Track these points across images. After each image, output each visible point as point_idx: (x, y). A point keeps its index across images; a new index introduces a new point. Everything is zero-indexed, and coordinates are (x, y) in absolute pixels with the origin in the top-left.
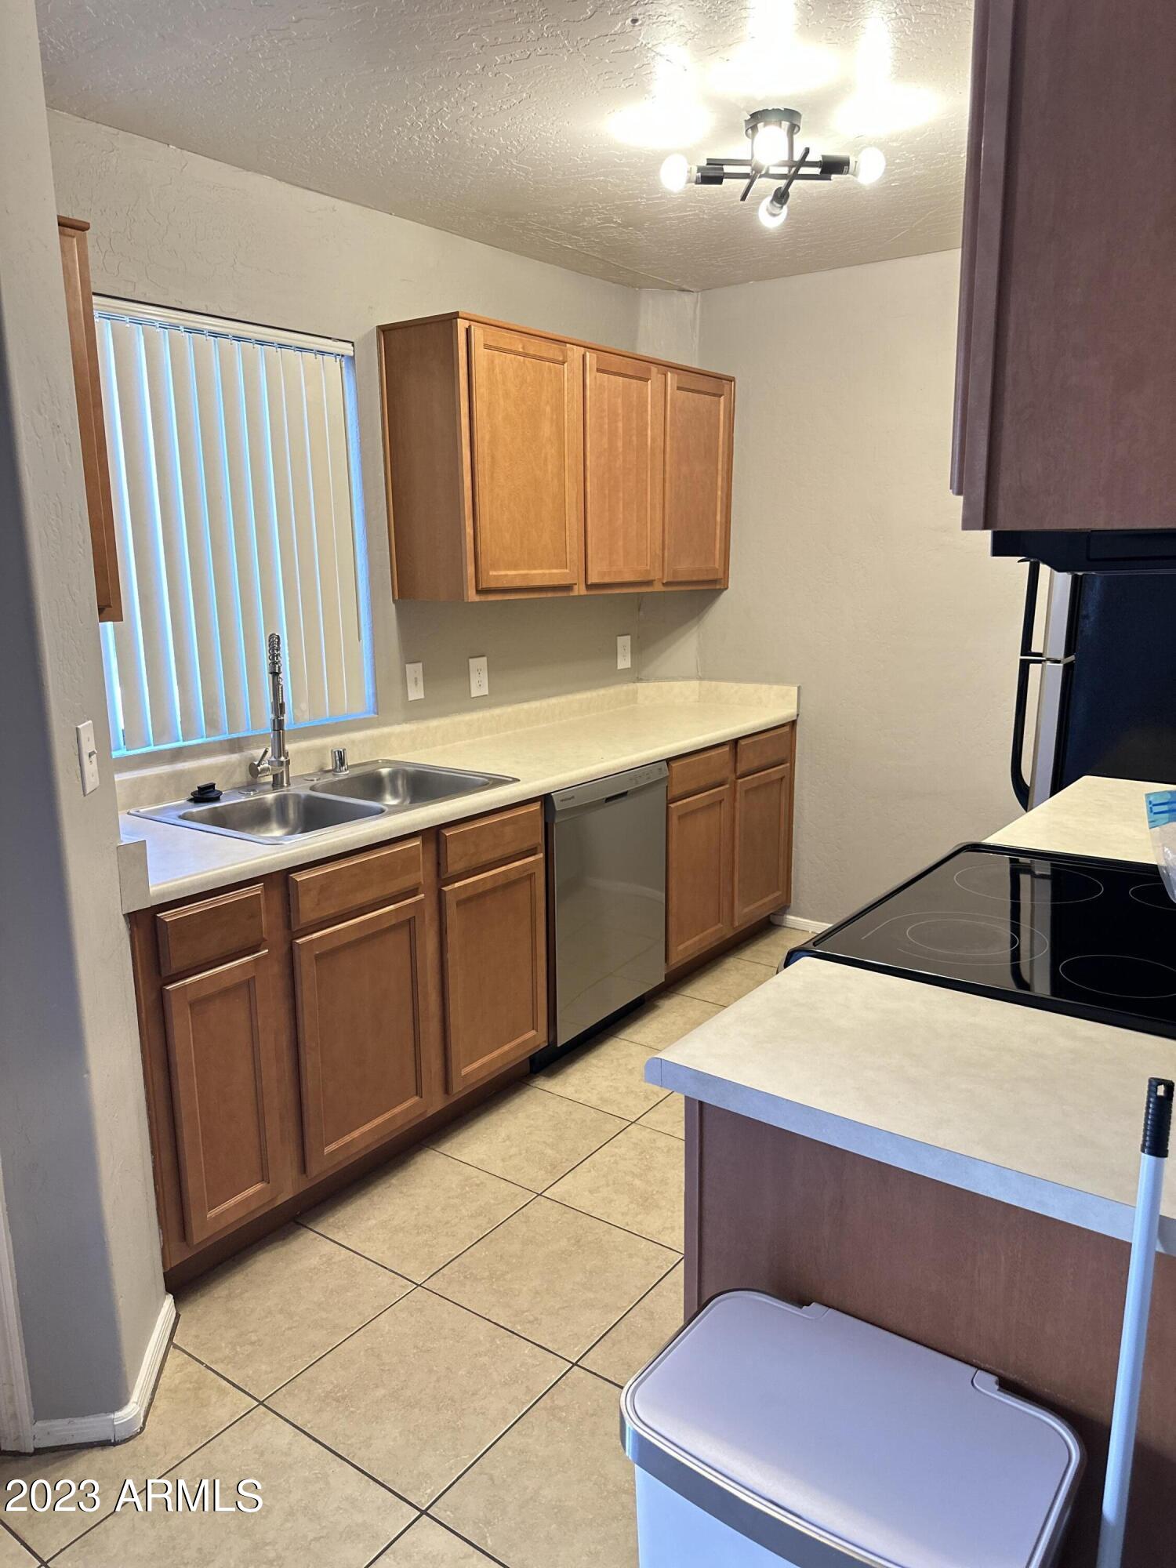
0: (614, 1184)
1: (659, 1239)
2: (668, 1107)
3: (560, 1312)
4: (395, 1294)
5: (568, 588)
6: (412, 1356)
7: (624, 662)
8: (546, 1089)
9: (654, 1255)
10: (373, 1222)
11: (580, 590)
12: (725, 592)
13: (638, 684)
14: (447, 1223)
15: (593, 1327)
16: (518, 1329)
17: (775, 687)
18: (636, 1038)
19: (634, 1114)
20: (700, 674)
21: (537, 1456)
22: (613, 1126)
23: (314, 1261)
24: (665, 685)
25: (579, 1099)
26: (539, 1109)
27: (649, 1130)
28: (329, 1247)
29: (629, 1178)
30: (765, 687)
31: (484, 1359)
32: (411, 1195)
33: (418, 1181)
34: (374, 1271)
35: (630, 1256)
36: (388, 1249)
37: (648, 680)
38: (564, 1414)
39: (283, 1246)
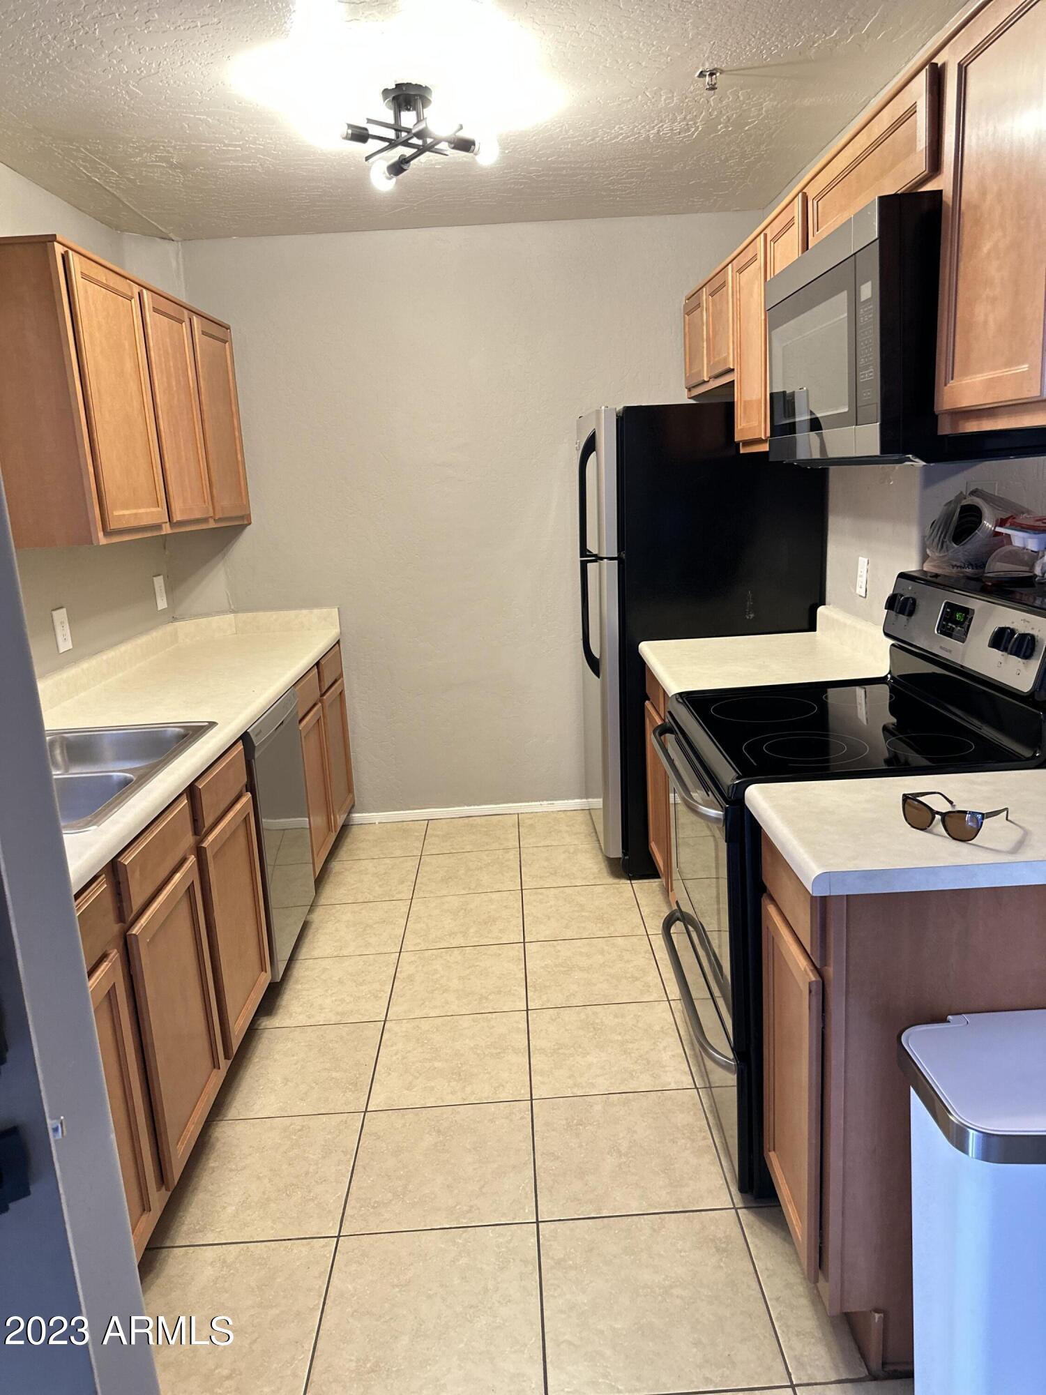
0: (420, 1074)
1: (499, 1098)
2: (401, 997)
3: (484, 1190)
4: (325, 1256)
5: (158, 527)
6: (399, 1295)
7: (162, 603)
8: (277, 1026)
9: (508, 1111)
10: (231, 1210)
11: (167, 530)
12: (249, 527)
13: (177, 624)
14: (307, 1173)
15: (521, 1188)
16: (464, 1223)
17: (316, 611)
18: (316, 953)
19: (380, 1014)
20: (232, 607)
21: (585, 1304)
22: (373, 1032)
23: (209, 1272)
24: (203, 621)
25: (319, 1022)
26: (289, 1045)
27: (405, 1021)
28: (209, 1253)
29: (427, 1065)
30: (305, 612)
31: (463, 1261)
32: (244, 1168)
33: (237, 1153)
34: (282, 1249)
35: (492, 1121)
36: (274, 1222)
37: (183, 619)
38: (571, 1262)
39: (157, 1277)
